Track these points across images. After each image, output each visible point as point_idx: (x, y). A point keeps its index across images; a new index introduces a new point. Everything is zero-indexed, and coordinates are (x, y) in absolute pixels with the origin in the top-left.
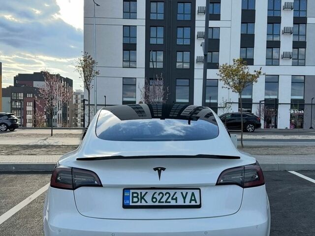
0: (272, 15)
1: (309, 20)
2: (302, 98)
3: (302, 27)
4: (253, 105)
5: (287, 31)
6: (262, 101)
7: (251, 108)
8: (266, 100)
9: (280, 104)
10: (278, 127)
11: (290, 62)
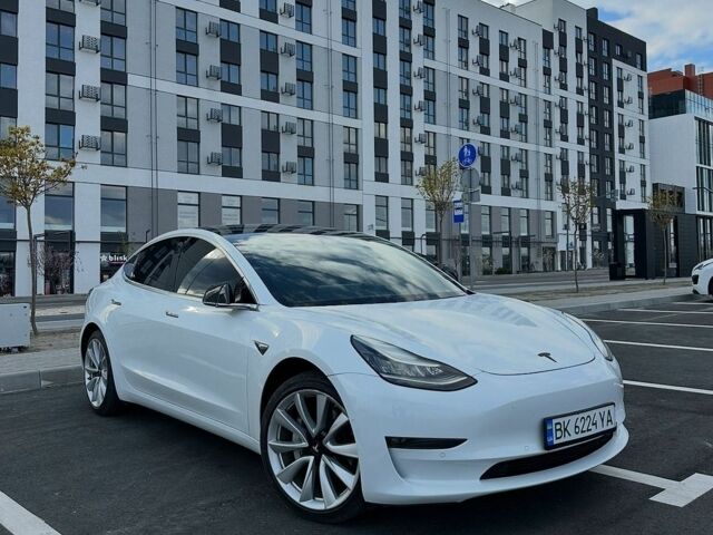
0: (56, 56)
1: (131, 79)
2: (123, 230)
3: (118, 90)
4: (18, 243)
5: (89, 94)
6: (40, 236)
7: (15, 252)
8: (47, 234)
9: (79, 242)
10: (76, 291)
11: (97, 156)
